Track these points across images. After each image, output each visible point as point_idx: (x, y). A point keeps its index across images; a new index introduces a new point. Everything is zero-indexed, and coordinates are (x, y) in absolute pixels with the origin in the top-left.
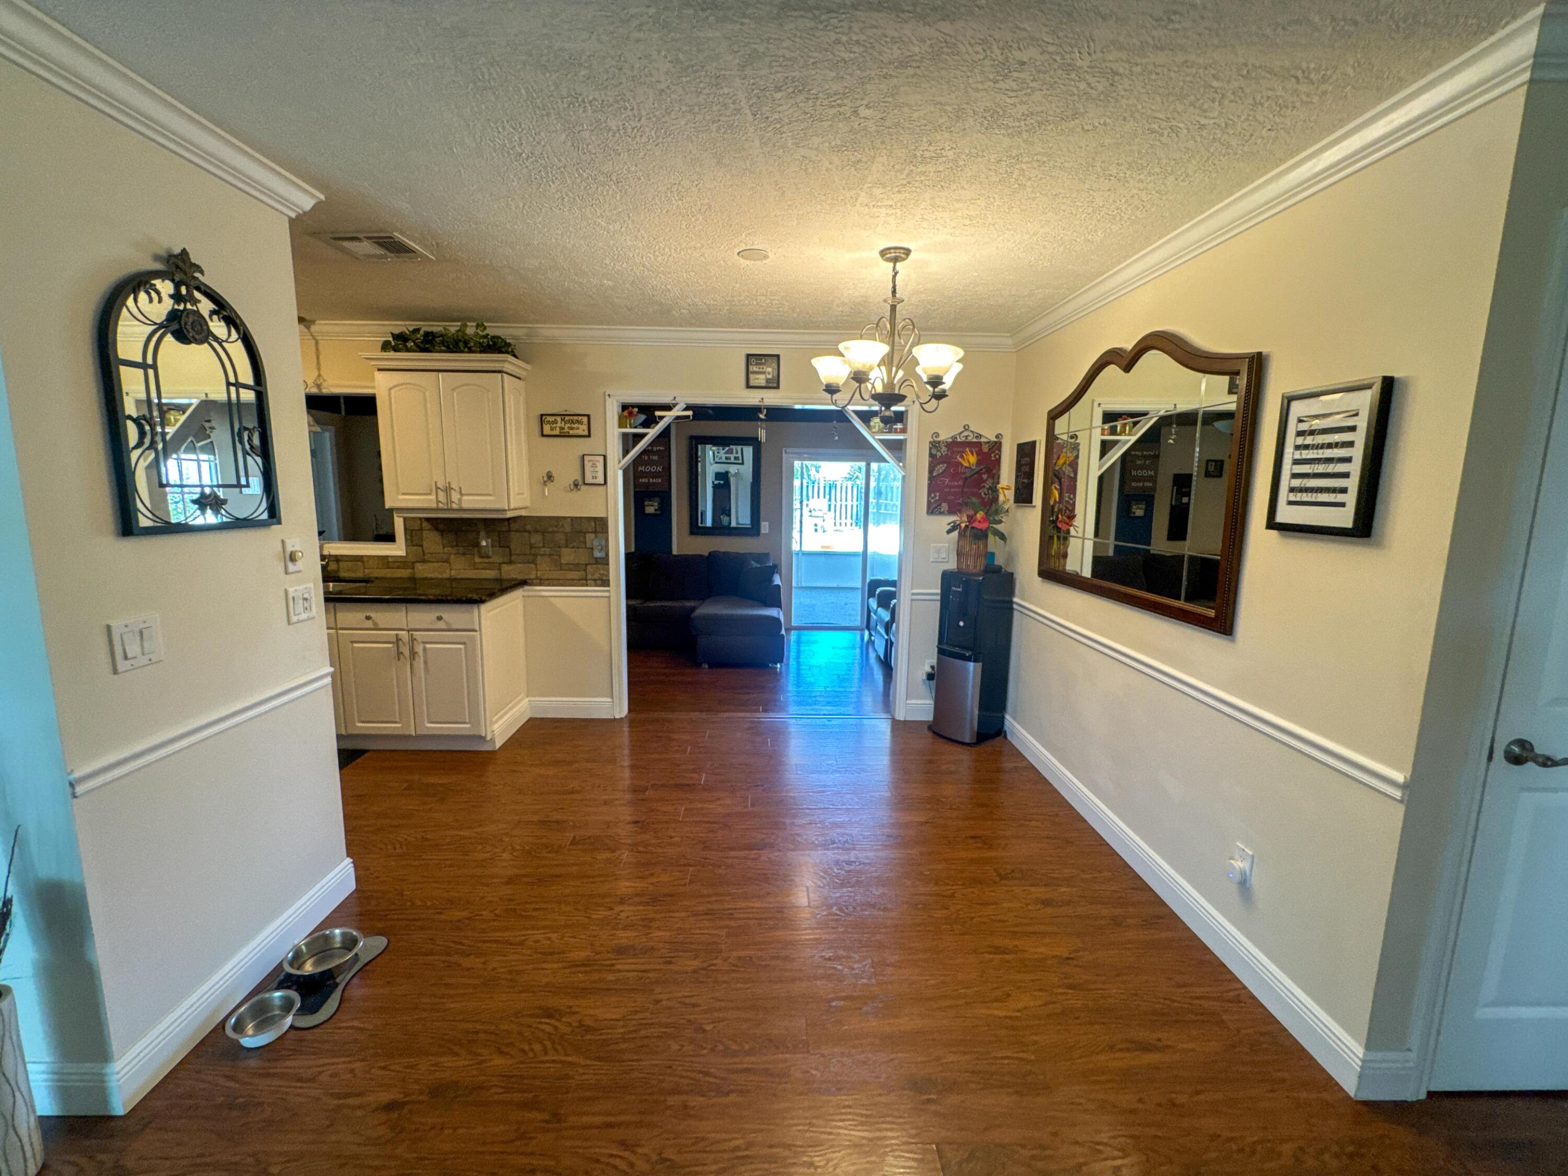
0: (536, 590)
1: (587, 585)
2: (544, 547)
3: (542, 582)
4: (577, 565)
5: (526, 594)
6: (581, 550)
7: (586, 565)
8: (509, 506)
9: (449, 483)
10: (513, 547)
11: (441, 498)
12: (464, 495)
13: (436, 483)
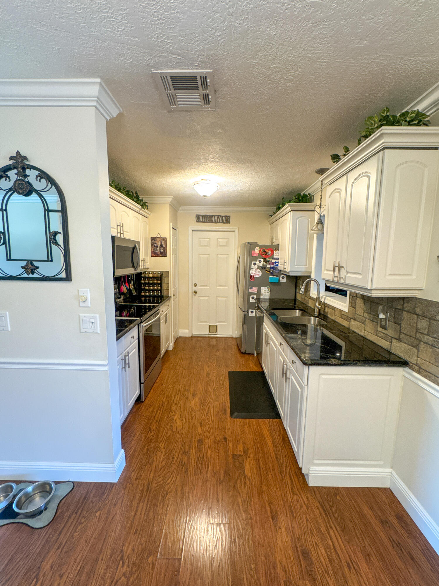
5: (408, 376)
8: (371, 286)
9: (339, 263)
10: (402, 326)
11: (336, 274)
12: (347, 273)
13: (334, 263)
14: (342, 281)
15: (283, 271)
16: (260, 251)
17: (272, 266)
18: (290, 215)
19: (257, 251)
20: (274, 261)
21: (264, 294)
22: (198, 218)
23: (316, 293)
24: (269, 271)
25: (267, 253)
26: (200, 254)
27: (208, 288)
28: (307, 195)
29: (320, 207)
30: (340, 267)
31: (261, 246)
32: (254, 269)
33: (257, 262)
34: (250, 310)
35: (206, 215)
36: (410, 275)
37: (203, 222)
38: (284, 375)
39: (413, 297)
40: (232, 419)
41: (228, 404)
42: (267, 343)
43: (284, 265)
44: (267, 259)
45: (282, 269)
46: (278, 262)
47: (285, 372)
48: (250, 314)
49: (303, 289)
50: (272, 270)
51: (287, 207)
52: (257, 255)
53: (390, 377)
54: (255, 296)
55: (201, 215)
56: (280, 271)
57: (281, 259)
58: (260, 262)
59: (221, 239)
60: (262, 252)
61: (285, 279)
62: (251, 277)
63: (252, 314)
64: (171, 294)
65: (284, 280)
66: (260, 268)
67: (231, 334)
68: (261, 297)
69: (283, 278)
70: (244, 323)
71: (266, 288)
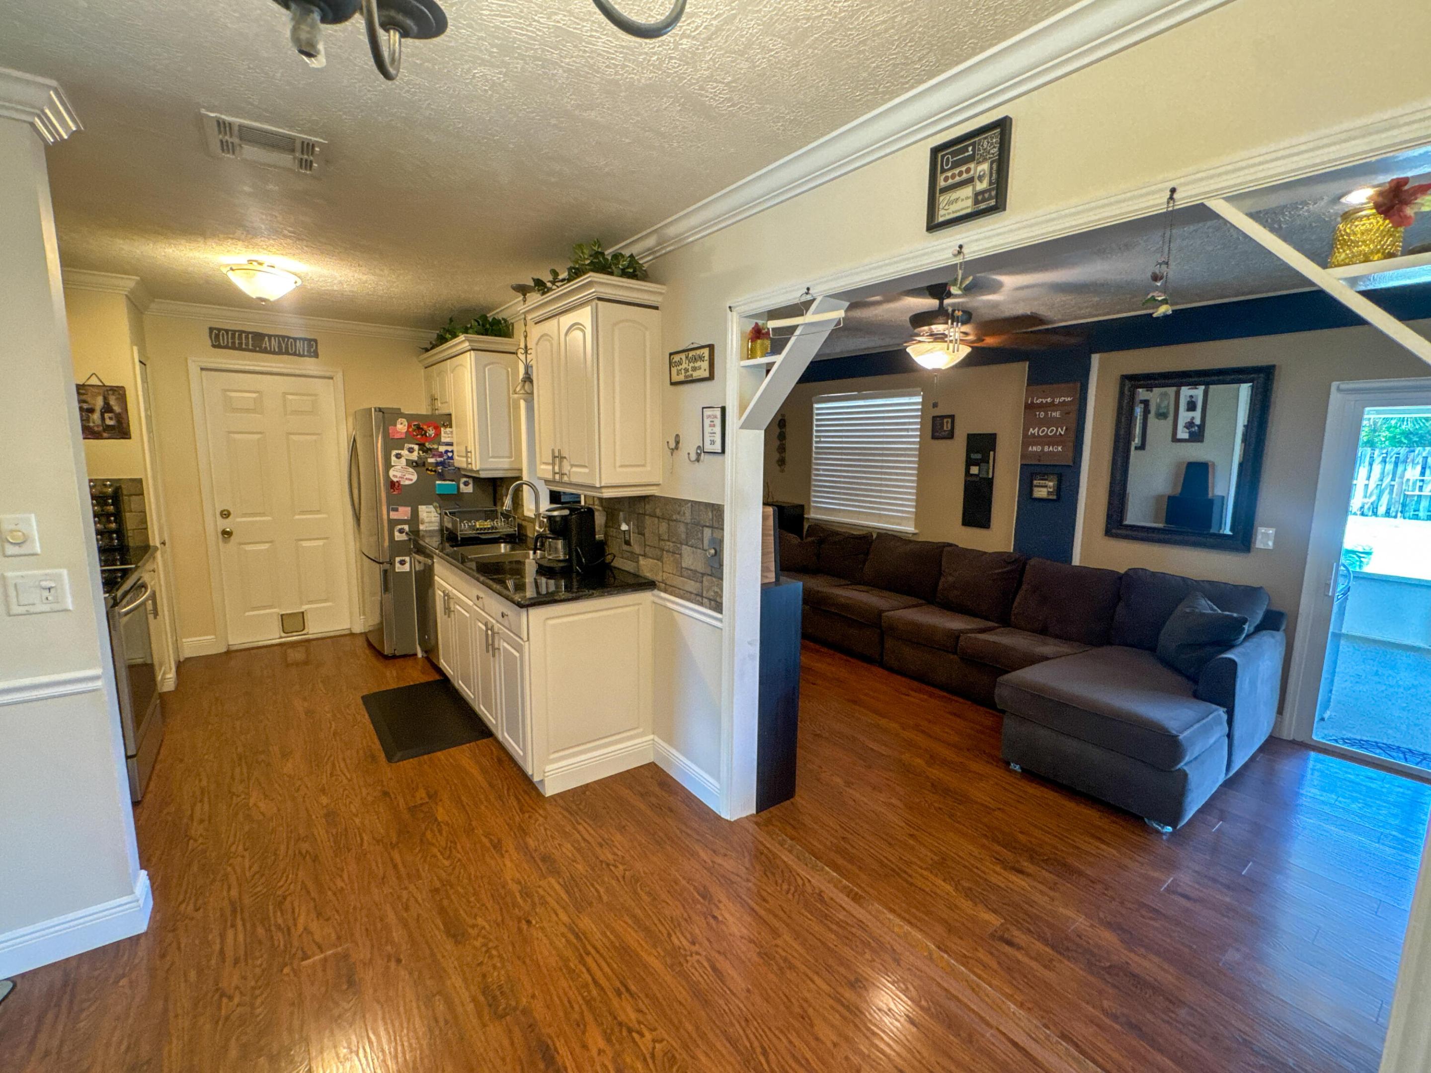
0: (661, 598)
1: (701, 604)
2: (668, 541)
3: (669, 589)
4: (695, 571)
5: (657, 600)
6: (699, 551)
7: (703, 574)
8: (600, 482)
9: (559, 451)
10: (647, 535)
11: (557, 469)
12: (572, 466)
13: (553, 451)
14: (566, 479)
15: (465, 470)
16: (409, 426)
17: (439, 459)
18: (469, 359)
19: (402, 426)
20: (442, 449)
21: (426, 520)
22: (217, 336)
23: (533, 507)
24: (435, 471)
25: (426, 432)
26: (230, 432)
27: (270, 518)
28: (499, 321)
29: (526, 352)
30: (562, 458)
31: (410, 418)
32: (399, 467)
33: (405, 452)
34: (398, 559)
35: (242, 332)
36: (643, 466)
37: (233, 348)
38: (490, 647)
39: (651, 496)
40: (393, 765)
41: (377, 746)
42: (448, 611)
43: (467, 457)
44: (427, 445)
45: (464, 465)
46: (452, 452)
47: (490, 642)
48: (398, 568)
49: (508, 502)
50: (439, 469)
51: (462, 341)
52: (403, 436)
53: (636, 607)
54: (406, 527)
55: (227, 331)
56: (459, 469)
57: (458, 444)
58: (411, 450)
59: (296, 394)
60: (414, 430)
61: (471, 486)
62: (393, 485)
63: (404, 566)
64: (155, 540)
65: (469, 489)
66: (410, 463)
67: (348, 627)
68: (422, 527)
69: (466, 484)
70: (386, 589)
71: (431, 508)
